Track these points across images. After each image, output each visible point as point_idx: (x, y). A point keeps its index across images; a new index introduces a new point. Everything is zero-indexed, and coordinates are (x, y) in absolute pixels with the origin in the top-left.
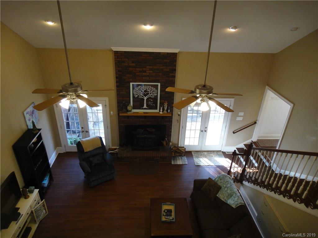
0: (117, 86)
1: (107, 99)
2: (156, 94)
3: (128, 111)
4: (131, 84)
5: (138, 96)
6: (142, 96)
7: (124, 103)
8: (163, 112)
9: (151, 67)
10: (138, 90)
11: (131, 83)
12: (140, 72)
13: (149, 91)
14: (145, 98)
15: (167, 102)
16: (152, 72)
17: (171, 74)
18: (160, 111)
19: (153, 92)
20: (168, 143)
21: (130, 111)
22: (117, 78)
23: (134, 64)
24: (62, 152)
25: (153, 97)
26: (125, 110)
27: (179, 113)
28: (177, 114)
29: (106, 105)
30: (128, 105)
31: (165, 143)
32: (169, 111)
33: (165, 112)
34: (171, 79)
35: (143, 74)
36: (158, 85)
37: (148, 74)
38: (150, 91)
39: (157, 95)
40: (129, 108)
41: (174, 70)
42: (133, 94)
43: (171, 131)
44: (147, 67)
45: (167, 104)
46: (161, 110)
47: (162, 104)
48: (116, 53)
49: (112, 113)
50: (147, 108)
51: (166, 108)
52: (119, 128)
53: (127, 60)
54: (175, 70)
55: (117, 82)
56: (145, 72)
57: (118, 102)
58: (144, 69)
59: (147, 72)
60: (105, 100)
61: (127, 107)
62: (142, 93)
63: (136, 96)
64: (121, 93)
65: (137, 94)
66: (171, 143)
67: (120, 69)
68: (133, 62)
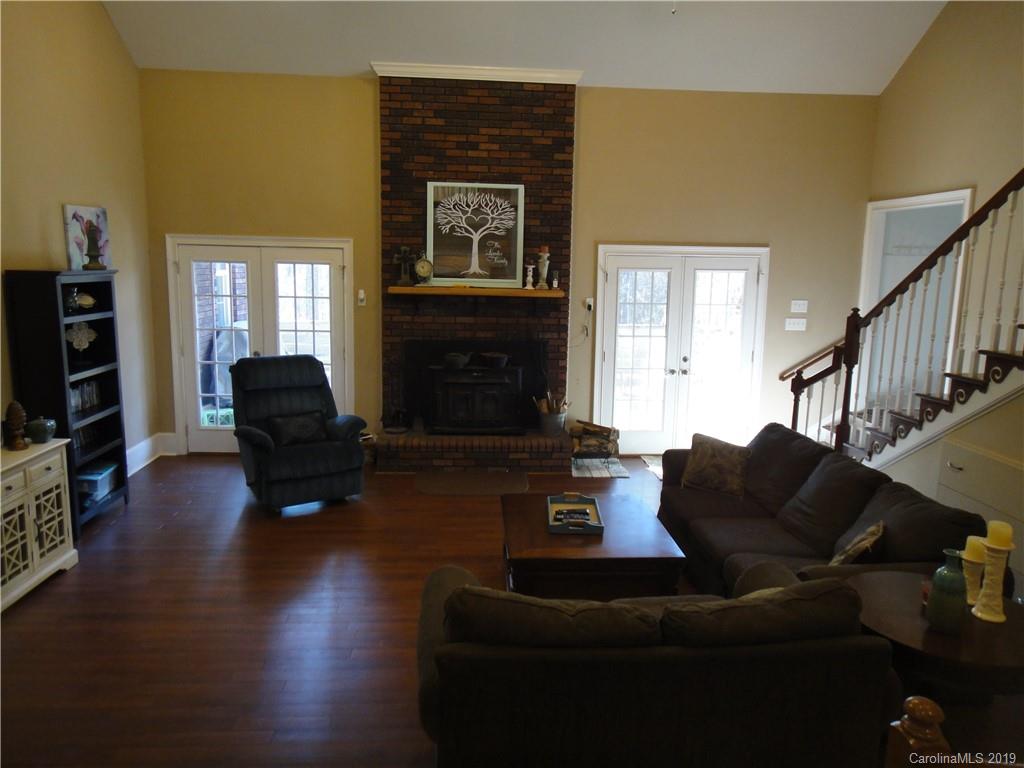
0: (385, 195)
1: (348, 246)
2: (511, 223)
3: (416, 279)
4: (431, 186)
5: (452, 229)
6: (467, 231)
7: (405, 252)
8: (535, 284)
9: (496, 132)
10: (451, 207)
11: (428, 183)
12: (460, 146)
13: (489, 212)
14: (476, 237)
15: (547, 248)
16: (495, 147)
17: (558, 156)
18: (524, 284)
19: (500, 214)
20: (555, 410)
21: (425, 279)
22: (384, 165)
23: (440, 122)
24: (175, 454)
25: (503, 233)
26: (405, 277)
27: (590, 301)
28: (584, 303)
29: (344, 267)
30: (419, 258)
31: (544, 409)
32: (555, 284)
33: (543, 284)
34: (557, 172)
35: (470, 153)
36: (516, 190)
37: (485, 154)
38: (493, 212)
39: (516, 225)
40: (422, 269)
41: (566, 143)
42: (435, 219)
43: (565, 368)
44: (483, 131)
45: (548, 255)
46: (530, 279)
47: (531, 257)
48: (387, 83)
49: (362, 294)
50: (481, 272)
51: (545, 272)
52: (385, 354)
53: (419, 105)
54: (570, 142)
55: (384, 180)
56: (475, 146)
57: (386, 254)
58: (472, 138)
59: (483, 146)
60: (342, 249)
61: (413, 265)
62: (464, 218)
63: (446, 229)
64: (396, 218)
65: (448, 223)
66: (566, 407)
67: (397, 135)
68: (437, 114)
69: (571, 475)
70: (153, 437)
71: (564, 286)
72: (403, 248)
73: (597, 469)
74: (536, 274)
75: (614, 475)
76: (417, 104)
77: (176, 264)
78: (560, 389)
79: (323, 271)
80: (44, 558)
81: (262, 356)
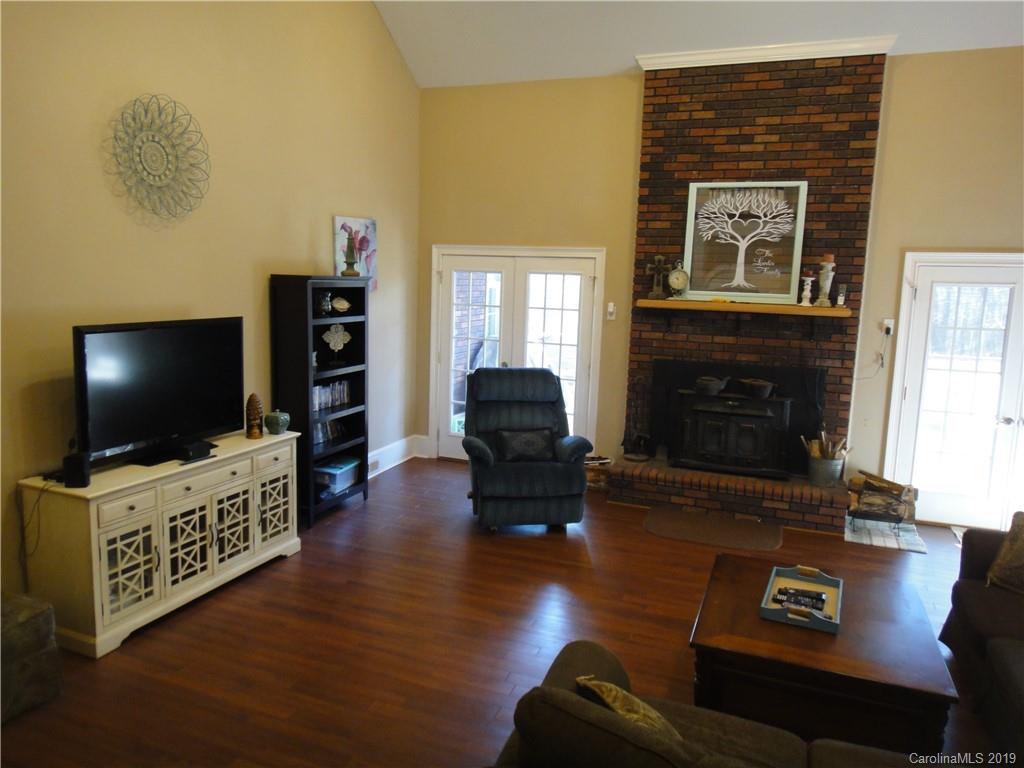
0: (642, 200)
1: (601, 256)
2: (788, 227)
3: (669, 292)
4: (693, 187)
5: (715, 237)
6: (733, 237)
7: (659, 261)
8: (813, 300)
9: (777, 120)
10: (716, 210)
11: (691, 184)
12: (731, 140)
13: (762, 215)
14: (743, 245)
15: (832, 257)
16: (775, 138)
17: (855, 144)
18: (800, 300)
19: (774, 217)
20: (827, 455)
21: (679, 292)
22: (644, 167)
23: (710, 115)
24: (426, 457)
25: (777, 240)
26: (657, 290)
27: (890, 323)
28: (880, 325)
29: (595, 278)
30: (674, 268)
31: (815, 449)
32: (841, 300)
33: (824, 300)
34: (852, 163)
35: (744, 148)
36: (797, 189)
37: (760, 148)
38: (765, 216)
39: (793, 230)
40: (676, 280)
41: (869, 127)
42: (696, 225)
43: (847, 404)
44: (761, 121)
45: (834, 265)
46: (807, 293)
47: (810, 267)
48: (652, 77)
49: (611, 307)
50: (746, 284)
51: (827, 285)
52: (632, 373)
53: (686, 99)
54: (874, 126)
55: (643, 184)
56: (748, 139)
57: (639, 264)
58: (746, 130)
59: (758, 139)
60: (595, 258)
61: (668, 276)
62: (730, 222)
63: (708, 235)
64: (652, 225)
65: (712, 228)
66: (843, 452)
67: (660, 133)
68: (707, 107)
69: (843, 538)
70: (409, 438)
71: (854, 303)
72: (657, 258)
73: (882, 535)
74: (816, 289)
75: (903, 546)
76: (684, 96)
77: (440, 273)
78: (839, 430)
79: (574, 283)
80: (265, 543)
81: (509, 367)
